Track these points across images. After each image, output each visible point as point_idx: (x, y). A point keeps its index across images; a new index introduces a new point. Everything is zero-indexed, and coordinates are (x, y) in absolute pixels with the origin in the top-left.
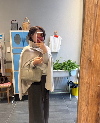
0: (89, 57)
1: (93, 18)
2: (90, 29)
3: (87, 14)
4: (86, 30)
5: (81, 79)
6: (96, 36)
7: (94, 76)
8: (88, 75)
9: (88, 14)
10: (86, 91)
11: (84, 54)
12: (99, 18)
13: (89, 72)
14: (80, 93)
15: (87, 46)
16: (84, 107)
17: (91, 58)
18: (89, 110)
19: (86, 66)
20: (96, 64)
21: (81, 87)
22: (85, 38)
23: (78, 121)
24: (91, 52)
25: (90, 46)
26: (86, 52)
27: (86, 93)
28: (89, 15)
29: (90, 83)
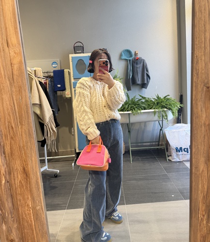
0: (206, 81)
2: (205, 39)
3: (198, 17)
4: (198, 39)
5: (194, 118)
8: (206, 112)
9: (200, 16)
10: (204, 138)
11: (198, 78)
13: (206, 106)
14: (194, 143)
15: (201, 65)
17: (208, 83)
21: (196, 132)
22: (197, 52)
23: (193, 190)
24: (208, 74)
25: (206, 64)
27: (204, 142)
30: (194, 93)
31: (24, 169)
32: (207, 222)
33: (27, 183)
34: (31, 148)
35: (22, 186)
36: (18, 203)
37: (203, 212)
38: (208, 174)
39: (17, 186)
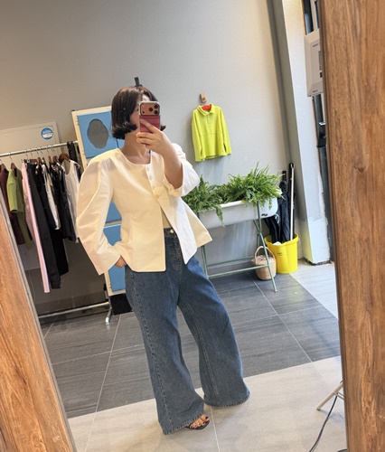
0: (357, 158)
1: (352, 42)
2: (349, 76)
4: (336, 78)
5: (340, 232)
6: (367, 92)
7: (377, 216)
8: (361, 217)
9: (336, 31)
10: (361, 264)
11: (341, 154)
12: (370, 39)
13: (361, 206)
14: (342, 276)
15: (345, 129)
16: (361, 317)
17: (361, 162)
18: (376, 324)
19: (350, 187)
20: (380, 177)
21: (345, 257)
22: (335, 104)
23: (348, 362)
24: (359, 145)
25: (354, 126)
26: (343, 144)
27: (362, 272)
28: (339, 34)
29: (371, 238)
30: (336, 183)
31: (17, 371)
32: (377, 413)
33: (27, 395)
34: (26, 329)
35: (16, 403)
36: (15, 435)
37: (368, 396)
38: (372, 328)
39: (7, 405)
